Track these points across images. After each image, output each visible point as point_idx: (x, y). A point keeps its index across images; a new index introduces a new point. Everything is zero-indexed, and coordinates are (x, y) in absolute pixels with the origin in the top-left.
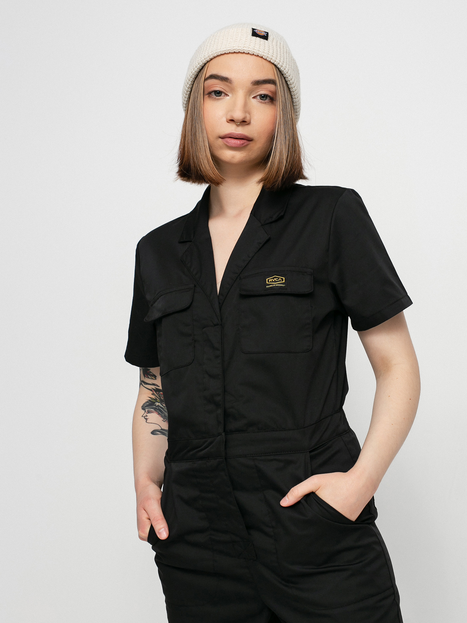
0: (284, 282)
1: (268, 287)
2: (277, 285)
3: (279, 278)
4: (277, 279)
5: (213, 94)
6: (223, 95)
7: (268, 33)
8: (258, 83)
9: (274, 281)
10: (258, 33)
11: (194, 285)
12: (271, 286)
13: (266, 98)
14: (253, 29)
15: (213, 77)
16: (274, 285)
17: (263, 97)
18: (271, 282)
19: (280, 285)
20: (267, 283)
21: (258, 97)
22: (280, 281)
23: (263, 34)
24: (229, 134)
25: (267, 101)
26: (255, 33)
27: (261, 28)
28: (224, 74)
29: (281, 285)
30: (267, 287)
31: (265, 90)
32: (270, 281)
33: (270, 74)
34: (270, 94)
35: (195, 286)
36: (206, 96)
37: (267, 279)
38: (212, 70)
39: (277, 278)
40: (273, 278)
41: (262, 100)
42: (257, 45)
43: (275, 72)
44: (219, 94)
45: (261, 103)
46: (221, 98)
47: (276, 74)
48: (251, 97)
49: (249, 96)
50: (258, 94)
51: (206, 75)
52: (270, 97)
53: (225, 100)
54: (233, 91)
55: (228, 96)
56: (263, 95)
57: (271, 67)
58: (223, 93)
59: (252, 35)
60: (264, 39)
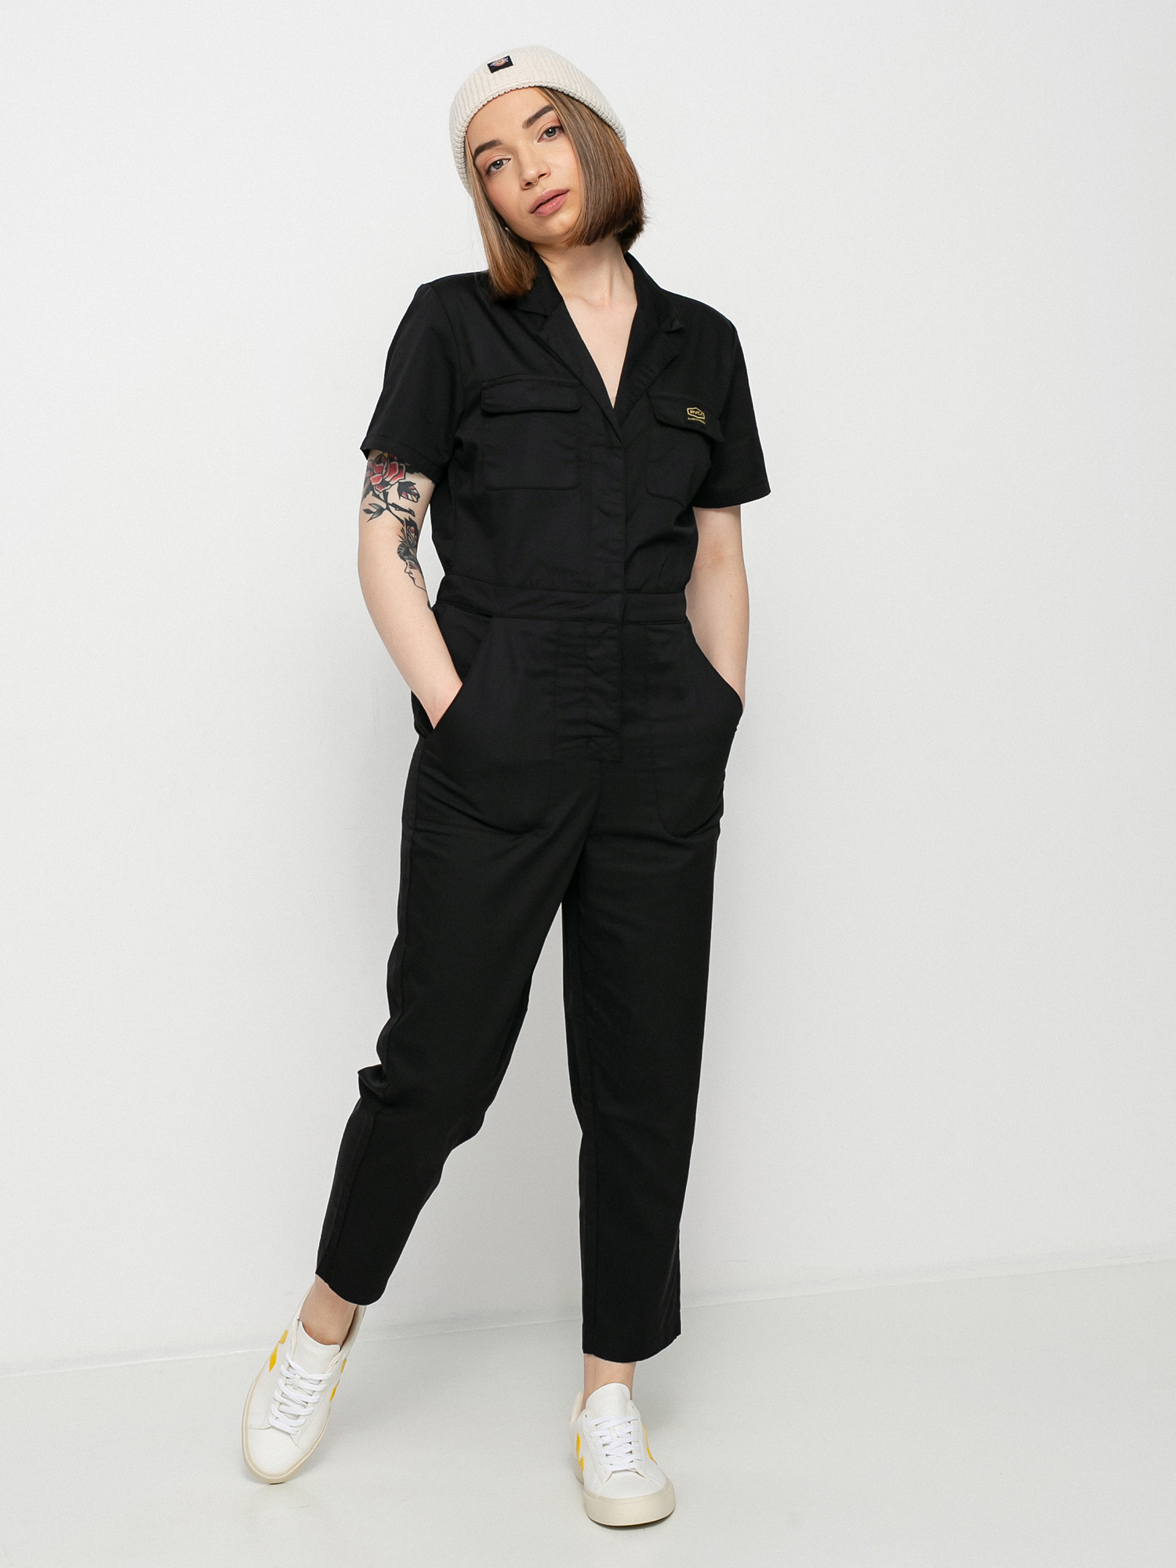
1: (690, 419)
5: (493, 170)
6: (504, 162)
8: (530, 122)
10: (498, 64)
11: (579, 382)
13: (555, 131)
14: (489, 65)
15: (481, 149)
17: (550, 132)
20: (688, 413)
21: (545, 136)
23: (503, 62)
24: (536, 202)
25: (557, 133)
26: (493, 68)
27: (497, 57)
28: (487, 139)
31: (548, 120)
32: (692, 413)
33: (541, 102)
34: (554, 124)
35: (580, 384)
36: (486, 178)
37: (688, 409)
38: (475, 146)
41: (550, 136)
42: (505, 79)
43: (545, 95)
44: (498, 164)
45: (550, 141)
46: (503, 167)
47: (547, 96)
48: (535, 142)
49: (533, 142)
50: (541, 134)
51: (473, 152)
52: (557, 127)
53: (508, 166)
54: (513, 151)
55: (509, 159)
56: (548, 130)
57: (535, 93)
58: (501, 160)
59: (492, 72)
60: (508, 66)
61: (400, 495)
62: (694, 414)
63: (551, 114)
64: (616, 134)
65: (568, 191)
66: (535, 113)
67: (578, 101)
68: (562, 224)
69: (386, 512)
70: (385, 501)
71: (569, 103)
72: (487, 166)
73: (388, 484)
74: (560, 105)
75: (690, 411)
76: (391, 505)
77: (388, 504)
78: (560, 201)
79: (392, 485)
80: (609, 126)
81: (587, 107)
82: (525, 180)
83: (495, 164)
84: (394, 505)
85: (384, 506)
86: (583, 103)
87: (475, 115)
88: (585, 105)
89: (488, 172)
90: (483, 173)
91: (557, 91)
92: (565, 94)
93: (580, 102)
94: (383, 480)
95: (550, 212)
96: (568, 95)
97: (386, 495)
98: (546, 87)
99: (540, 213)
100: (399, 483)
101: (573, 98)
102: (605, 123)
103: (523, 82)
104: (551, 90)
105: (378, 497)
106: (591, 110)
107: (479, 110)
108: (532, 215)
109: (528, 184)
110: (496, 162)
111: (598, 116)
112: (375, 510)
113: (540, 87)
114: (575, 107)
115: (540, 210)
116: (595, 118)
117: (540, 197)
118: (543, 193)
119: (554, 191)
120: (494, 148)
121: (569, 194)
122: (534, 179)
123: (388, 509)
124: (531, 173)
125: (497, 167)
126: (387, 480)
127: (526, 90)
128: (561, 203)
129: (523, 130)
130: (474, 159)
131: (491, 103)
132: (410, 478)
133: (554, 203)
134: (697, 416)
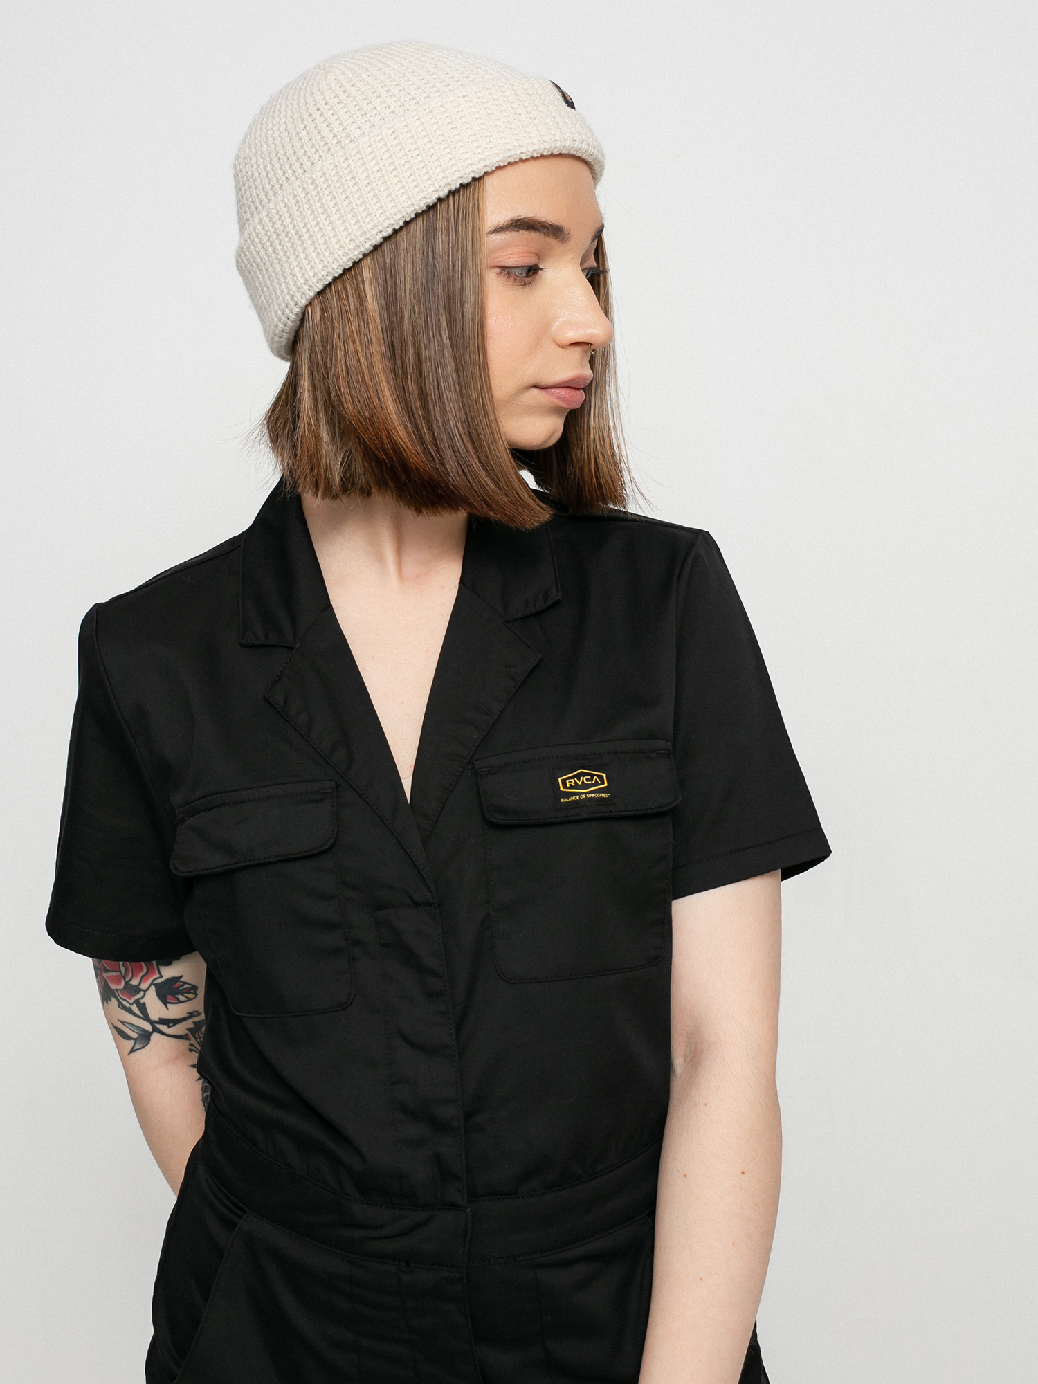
0: (606, 785)
1: (566, 800)
2: (590, 795)
3: (592, 776)
4: (587, 780)
9: (580, 783)
11: (333, 784)
12: (574, 798)
16: (584, 796)
18: (571, 787)
19: (598, 795)
20: (562, 789)
22: (596, 784)
29: (603, 795)
30: (562, 800)
32: (571, 785)
35: (338, 786)
37: (560, 780)
39: (588, 774)
40: (578, 777)
61: (165, 1003)
62: (577, 786)
69: (155, 1037)
70: (146, 1017)
73: (137, 990)
75: (566, 782)
76: (157, 1022)
77: (152, 1023)
79: (145, 991)
84: (163, 1021)
85: (148, 1027)
94: (127, 983)
97: (142, 1008)
100: (156, 985)
105: (130, 1011)
112: (135, 1035)
123: (156, 1030)
126: (135, 982)
132: (168, 972)
134: (584, 786)
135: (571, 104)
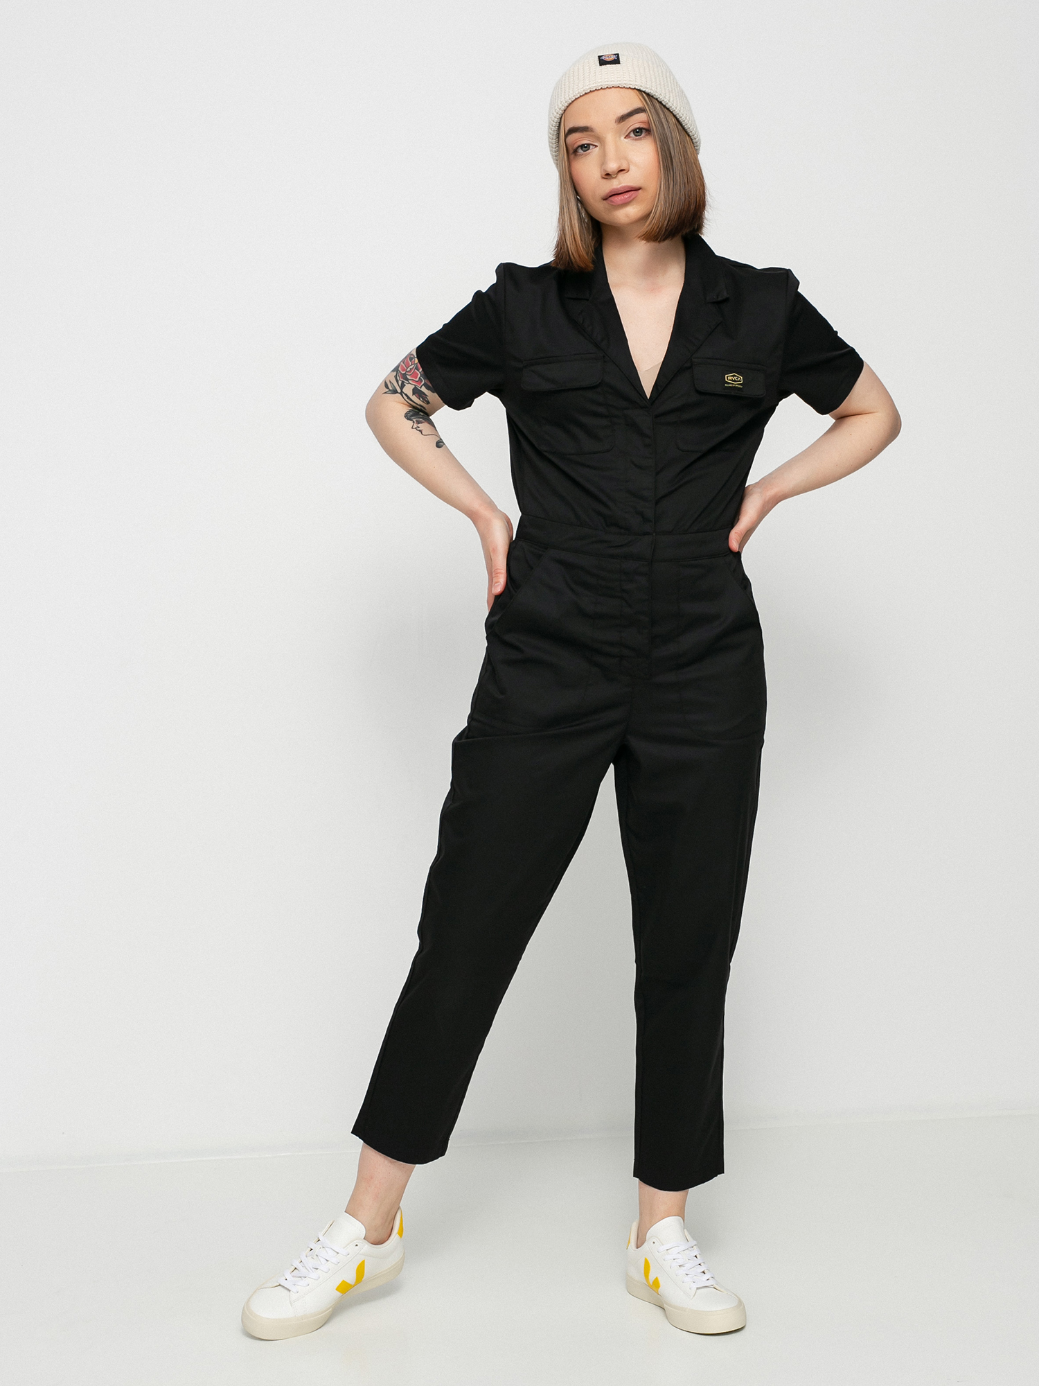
5: (580, 151)
6: (591, 147)
7: (618, 54)
8: (623, 118)
10: (607, 59)
11: (602, 356)
13: (642, 132)
14: (599, 57)
15: (573, 130)
17: (638, 132)
20: (726, 380)
21: (632, 135)
23: (613, 58)
24: (610, 192)
25: (643, 135)
26: (603, 62)
27: (608, 52)
28: (581, 123)
30: (725, 385)
31: (638, 120)
33: (637, 102)
34: (643, 126)
35: (604, 357)
36: (572, 157)
38: (570, 125)
41: (636, 136)
42: (610, 75)
43: (641, 97)
44: (585, 147)
45: (636, 140)
46: (589, 151)
47: (642, 99)
48: (622, 138)
49: (620, 137)
50: (629, 131)
51: (566, 131)
52: (644, 129)
53: (594, 152)
54: (600, 139)
55: (596, 146)
56: (636, 129)
57: (634, 94)
58: (589, 145)
59: (601, 65)
60: (615, 64)
62: (732, 380)
63: (642, 117)
64: (693, 143)
65: (640, 189)
66: (629, 111)
67: (668, 109)
68: (627, 216)
71: (660, 110)
72: (576, 146)
74: (653, 110)
75: (729, 378)
78: (632, 195)
80: (689, 135)
81: (675, 116)
82: (605, 171)
83: (582, 146)
86: (672, 112)
87: (576, 99)
88: (673, 114)
89: (575, 151)
90: (571, 151)
91: (652, 96)
92: (658, 101)
93: (670, 111)
95: (620, 203)
96: (661, 103)
98: (644, 92)
99: (612, 201)
101: (665, 106)
102: (686, 132)
103: (625, 82)
104: (648, 94)
106: (677, 120)
107: (581, 96)
108: (605, 202)
109: (608, 174)
110: (584, 145)
111: (681, 125)
113: (639, 90)
114: (665, 115)
115: (612, 198)
116: (680, 127)
117: (614, 189)
118: (619, 187)
119: (629, 187)
120: (585, 133)
121: (640, 191)
122: (613, 172)
124: (612, 166)
125: (584, 149)
127: (626, 90)
128: (632, 198)
129: (615, 124)
130: (566, 136)
131: (593, 93)
133: (626, 196)
134: (735, 381)
135: (616, 61)
